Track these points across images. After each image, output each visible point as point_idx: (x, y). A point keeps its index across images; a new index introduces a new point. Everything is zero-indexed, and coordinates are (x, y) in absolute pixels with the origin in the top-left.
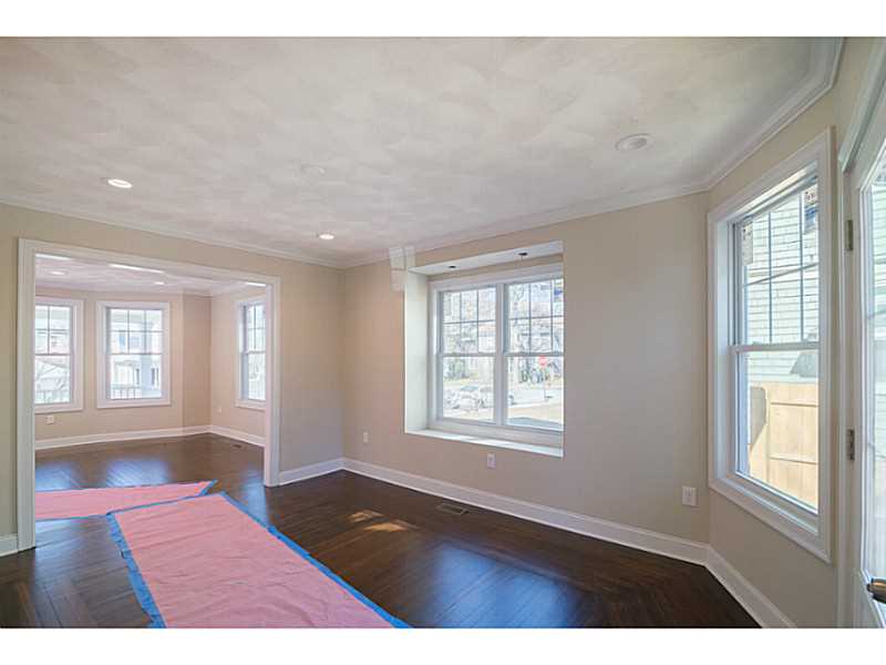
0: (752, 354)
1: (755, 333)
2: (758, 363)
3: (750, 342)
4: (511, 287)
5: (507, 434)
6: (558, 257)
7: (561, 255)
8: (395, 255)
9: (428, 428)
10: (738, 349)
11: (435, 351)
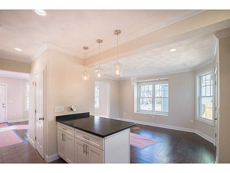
0: (203, 98)
1: (203, 94)
2: (204, 100)
3: (202, 96)
4: (156, 85)
5: (155, 113)
6: (167, 80)
7: (168, 79)
8: (132, 78)
9: (138, 112)
10: (200, 97)
11: (139, 97)
